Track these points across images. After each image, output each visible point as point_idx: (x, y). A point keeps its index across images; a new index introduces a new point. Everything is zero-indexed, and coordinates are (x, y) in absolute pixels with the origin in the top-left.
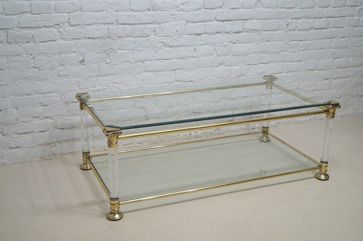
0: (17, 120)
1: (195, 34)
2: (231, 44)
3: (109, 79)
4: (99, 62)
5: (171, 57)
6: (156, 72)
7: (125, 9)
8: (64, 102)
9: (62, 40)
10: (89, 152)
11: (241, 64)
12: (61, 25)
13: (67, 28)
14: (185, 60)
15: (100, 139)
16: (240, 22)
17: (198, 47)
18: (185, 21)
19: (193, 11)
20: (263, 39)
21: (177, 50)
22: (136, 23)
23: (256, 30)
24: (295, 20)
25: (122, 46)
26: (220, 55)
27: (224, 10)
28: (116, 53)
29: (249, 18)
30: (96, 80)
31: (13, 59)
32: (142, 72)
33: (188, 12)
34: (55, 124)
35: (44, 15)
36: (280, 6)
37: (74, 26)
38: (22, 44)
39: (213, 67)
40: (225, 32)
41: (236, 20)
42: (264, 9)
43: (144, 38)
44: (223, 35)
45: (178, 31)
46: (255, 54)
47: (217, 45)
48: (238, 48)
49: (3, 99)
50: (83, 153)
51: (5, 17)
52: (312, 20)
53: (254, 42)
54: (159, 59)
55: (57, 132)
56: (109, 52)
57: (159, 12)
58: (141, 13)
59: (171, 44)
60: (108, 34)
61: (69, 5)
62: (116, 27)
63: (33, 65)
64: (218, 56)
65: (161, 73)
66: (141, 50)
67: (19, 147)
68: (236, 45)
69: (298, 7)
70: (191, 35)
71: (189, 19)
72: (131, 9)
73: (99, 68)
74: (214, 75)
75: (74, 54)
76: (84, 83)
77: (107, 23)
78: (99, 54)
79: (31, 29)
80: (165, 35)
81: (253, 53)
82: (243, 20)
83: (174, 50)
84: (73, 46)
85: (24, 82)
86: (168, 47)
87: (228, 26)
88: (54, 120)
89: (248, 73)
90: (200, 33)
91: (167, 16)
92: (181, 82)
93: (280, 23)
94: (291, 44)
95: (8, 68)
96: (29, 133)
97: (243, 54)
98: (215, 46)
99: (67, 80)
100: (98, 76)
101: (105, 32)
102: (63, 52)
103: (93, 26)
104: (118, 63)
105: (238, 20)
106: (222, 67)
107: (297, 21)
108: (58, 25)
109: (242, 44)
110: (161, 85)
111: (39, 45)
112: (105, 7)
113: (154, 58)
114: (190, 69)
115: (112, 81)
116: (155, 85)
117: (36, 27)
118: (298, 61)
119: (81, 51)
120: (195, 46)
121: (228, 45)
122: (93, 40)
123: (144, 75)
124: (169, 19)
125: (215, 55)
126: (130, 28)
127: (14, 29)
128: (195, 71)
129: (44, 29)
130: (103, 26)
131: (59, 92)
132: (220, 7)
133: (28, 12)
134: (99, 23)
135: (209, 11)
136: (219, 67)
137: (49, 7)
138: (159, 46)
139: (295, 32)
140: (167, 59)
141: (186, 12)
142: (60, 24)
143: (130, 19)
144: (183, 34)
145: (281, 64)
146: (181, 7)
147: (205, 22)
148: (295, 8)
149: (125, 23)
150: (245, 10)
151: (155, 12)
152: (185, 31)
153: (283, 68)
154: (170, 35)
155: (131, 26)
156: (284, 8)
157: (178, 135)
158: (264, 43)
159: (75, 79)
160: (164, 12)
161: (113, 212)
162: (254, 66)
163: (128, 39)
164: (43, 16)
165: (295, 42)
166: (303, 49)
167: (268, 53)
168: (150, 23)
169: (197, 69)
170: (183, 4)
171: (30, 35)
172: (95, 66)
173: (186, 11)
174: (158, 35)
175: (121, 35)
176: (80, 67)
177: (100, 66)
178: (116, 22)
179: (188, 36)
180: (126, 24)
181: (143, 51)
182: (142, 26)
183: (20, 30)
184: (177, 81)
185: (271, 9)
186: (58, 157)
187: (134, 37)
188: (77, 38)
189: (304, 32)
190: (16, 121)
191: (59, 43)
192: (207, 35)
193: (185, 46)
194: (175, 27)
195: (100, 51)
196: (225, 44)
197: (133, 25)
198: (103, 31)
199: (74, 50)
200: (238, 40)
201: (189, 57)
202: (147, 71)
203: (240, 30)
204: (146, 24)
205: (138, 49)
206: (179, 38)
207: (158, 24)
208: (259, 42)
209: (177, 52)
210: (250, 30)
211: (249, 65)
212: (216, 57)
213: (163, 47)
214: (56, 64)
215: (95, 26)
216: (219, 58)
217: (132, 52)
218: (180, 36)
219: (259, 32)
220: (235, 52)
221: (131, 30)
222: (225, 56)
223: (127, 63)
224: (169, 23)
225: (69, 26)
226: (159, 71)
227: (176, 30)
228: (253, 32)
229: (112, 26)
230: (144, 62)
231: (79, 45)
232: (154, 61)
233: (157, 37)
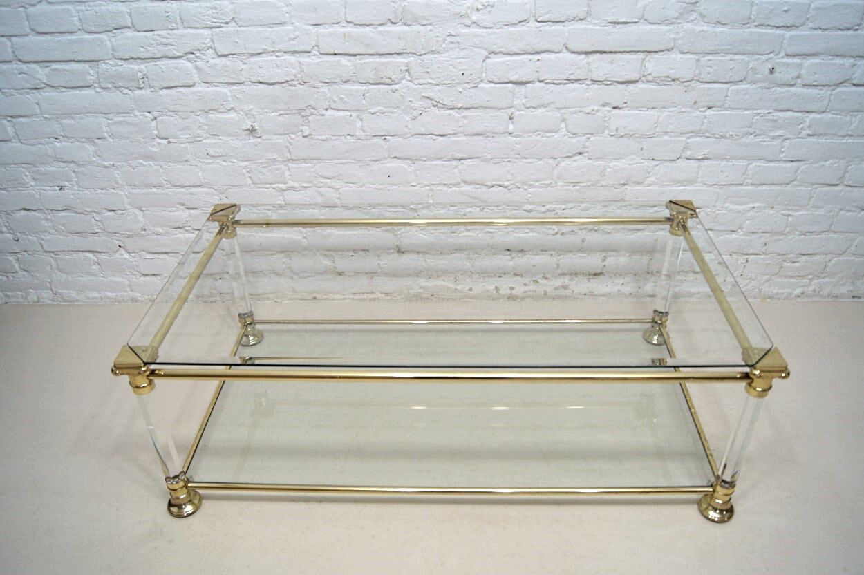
0: (145, 230)
1: (511, 82)
2: (607, 108)
3: (312, 167)
4: (287, 132)
5: (452, 132)
6: (416, 160)
7: (334, 21)
9: (206, 85)
11: (633, 156)
12: (198, 55)
13: (212, 61)
14: (486, 140)
16: (633, 56)
17: (518, 113)
18: (486, 49)
19: (506, 27)
20: (695, 102)
21: (464, 117)
22: (364, 53)
23: (677, 79)
24: (797, 60)
25: (334, 101)
26: (573, 134)
27: (590, 27)
28: (321, 117)
29: (662, 47)
30: (287, 168)
31: (116, 119)
32: (385, 158)
33: (490, 28)
35: (160, 32)
36: (754, 21)
37: (225, 56)
38: (129, 92)
39: (556, 158)
40: (592, 80)
41: (624, 52)
42: (705, 28)
43: (383, 87)
44: (586, 87)
45: (467, 73)
46: (672, 136)
47: (570, 110)
48: (625, 119)
49: (113, 191)
51: (87, 36)
52: (848, 62)
53: (670, 107)
54: (422, 133)
56: (307, 112)
57: (417, 28)
58: (372, 30)
59: (449, 103)
60: (300, 76)
61: (208, 13)
62: (318, 60)
63: (155, 132)
64: (571, 136)
65: (431, 162)
66: (378, 112)
67: (157, 275)
68: (621, 111)
69: (811, 25)
70: (499, 83)
71: (495, 46)
72: (348, 20)
73: (289, 145)
74: (557, 177)
75: (233, 115)
76: (260, 172)
77: (296, 52)
78: (286, 116)
79: (141, 61)
80: (433, 82)
81: (666, 133)
82: (644, 52)
83: (458, 115)
84: (230, 99)
85: (144, 163)
86: (442, 108)
87: (601, 67)
89: (649, 179)
90: (525, 79)
91: (437, 39)
92: (478, 186)
93: (751, 65)
94: (775, 118)
95: (112, 136)
96: (172, 254)
97: (637, 135)
98: (562, 111)
99: (225, 164)
100: (289, 160)
101: (294, 71)
103: (264, 58)
104: (328, 137)
105: (628, 52)
106: (582, 161)
107: (804, 61)
108: (192, 53)
109: (637, 112)
110: (428, 188)
111: (161, 95)
112: (287, 15)
113: (410, 131)
114: (498, 160)
115: (320, 174)
116: (416, 188)
117: (149, 59)
118: (792, 161)
119: (246, 108)
120: (512, 110)
121: (597, 111)
122: (270, 87)
123: (389, 165)
124: (444, 46)
125: (564, 131)
126: (349, 64)
127: (108, 61)
128: (510, 164)
129: (164, 62)
130: (287, 57)
131: (216, 187)
132: (581, 20)
133: (129, 27)
134: (278, 51)
135: (548, 28)
136: (573, 159)
137: (168, 16)
138: (422, 105)
139: (793, 89)
140: (442, 135)
141: (485, 30)
142: (195, 52)
143: (347, 43)
144: (479, 80)
145: (744, 163)
146: (474, 18)
147: (538, 53)
148: (799, 29)
149: (336, 52)
150: (651, 26)
151: (407, 28)
152: (484, 74)
153: (747, 173)
154: (448, 82)
155: (352, 58)
156: (769, 25)
157: (471, 289)
158: (698, 113)
159: (242, 164)
160: (429, 27)
162: (668, 164)
163: (347, 86)
164: (159, 35)
165: (790, 114)
166: (810, 133)
167: (708, 137)
168: (397, 54)
169: (516, 160)
170: (478, 10)
171: (140, 74)
172: (280, 140)
173: (486, 28)
174: (416, 82)
175: (329, 79)
176: (250, 141)
177: (291, 140)
178: (316, 48)
179: (492, 85)
180: (340, 54)
181: (382, 115)
182: (378, 60)
183: (120, 64)
184: (465, 182)
185: (728, 26)
187: (361, 83)
188: (234, 81)
189: (817, 91)
190: (143, 232)
191: (197, 92)
192: (542, 84)
193: (486, 108)
194: (460, 63)
195: (288, 112)
196: (591, 108)
197: (358, 57)
198: (288, 69)
199: (232, 106)
200: (625, 101)
201: (495, 133)
202: (394, 157)
203: (635, 76)
204: (388, 56)
205: (373, 111)
206: (470, 90)
207: (415, 56)
208: (684, 109)
209: (465, 121)
210: (662, 79)
211: (653, 160)
212: (566, 137)
213: (432, 108)
214: (199, 131)
215: (271, 58)
216: (573, 139)
217: (358, 116)
218: (472, 85)
219: (685, 84)
220: (617, 129)
221: (352, 68)
222: (588, 136)
223: (349, 137)
224: (443, 55)
225: (215, 56)
226: (425, 159)
227: (460, 70)
228: (668, 83)
229: (309, 56)
230: (387, 137)
231: (240, 96)
232: (411, 138)
233: (416, 85)
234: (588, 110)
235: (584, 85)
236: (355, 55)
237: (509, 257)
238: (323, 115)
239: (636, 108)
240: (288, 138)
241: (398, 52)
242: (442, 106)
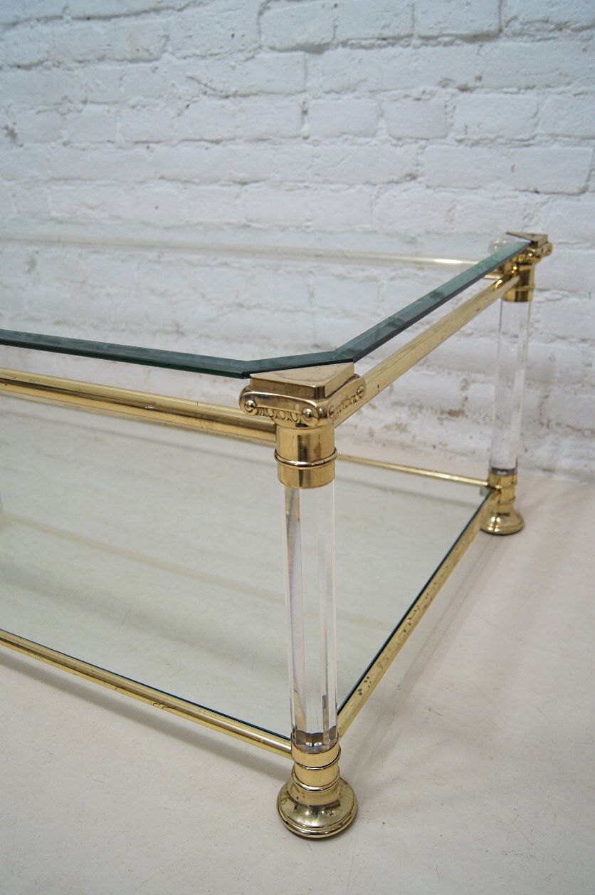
1: (299, 48)
2: (450, 90)
3: (75, 191)
4: (47, 138)
5: (226, 135)
6: (188, 182)
11: (498, 183)
14: (272, 148)
17: (314, 102)
21: (242, 110)
23: (566, 25)
25: (91, 90)
26: (399, 139)
28: (79, 115)
32: (151, 179)
39: (375, 185)
40: (421, 37)
43: (142, 65)
44: (414, 51)
45: (238, 35)
46: (566, 144)
47: (389, 94)
48: (480, 110)
54: (189, 137)
56: (65, 107)
59: (219, 87)
60: (53, 53)
62: (69, 29)
64: (394, 142)
66: (138, 104)
68: (474, 95)
70: (284, 50)
73: (50, 157)
74: (378, 219)
77: (48, 19)
78: (44, 114)
80: (198, 52)
81: (554, 136)
83: (233, 108)
86: (213, 96)
90: (317, 41)
97: (500, 140)
98: (378, 97)
100: (51, 179)
101: (47, 47)
103: (19, 29)
104: (87, 144)
106: (415, 190)
109: (502, 95)
113: (177, 134)
114: (291, 184)
115: (82, 201)
120: (304, 96)
121: (432, 94)
122: (28, 72)
123: (156, 189)
125: (384, 134)
126: (103, 32)
128: (308, 192)
134: (31, 19)
136: (402, 186)
138: (187, 91)
140: (217, 142)
144: (255, 45)
152: (264, 37)
154: (216, 51)
155: (106, 24)
162: (564, 201)
163: (104, 67)
168: (154, 10)
169: (316, 186)
172: (41, 150)
174: (179, 54)
175: (83, 56)
178: (67, 10)
179: (276, 54)
180: (94, 18)
181: (145, 110)
182: (135, 23)
187: (118, 60)
192: (347, 50)
193: (271, 93)
194: (227, 18)
195: (45, 107)
196: (421, 89)
197: (113, 20)
198: (41, 44)
200: (478, 74)
201: (283, 137)
202: (162, 178)
203: (488, 24)
204: (143, 15)
205: (132, 102)
206: (246, 64)
207: (174, 12)
208: (583, 89)
209: (244, 117)
210: (537, 25)
211: (537, 192)
212: (388, 145)
213: (202, 96)
215: (25, 30)
216: (399, 149)
217: (118, 112)
218: (249, 55)
219: (582, 34)
220: (466, 127)
221: (106, 37)
222: (423, 143)
223: (109, 145)
224: (207, 7)
226: (198, 181)
227: (229, 30)
228: (551, 35)
229: (62, 24)
230: (151, 145)
232: (179, 146)
233: (179, 59)
234: (416, 92)
235: (410, 49)
236: (109, 18)
238: (80, 111)
239: (499, 88)
240: (49, 147)
242: (212, 92)
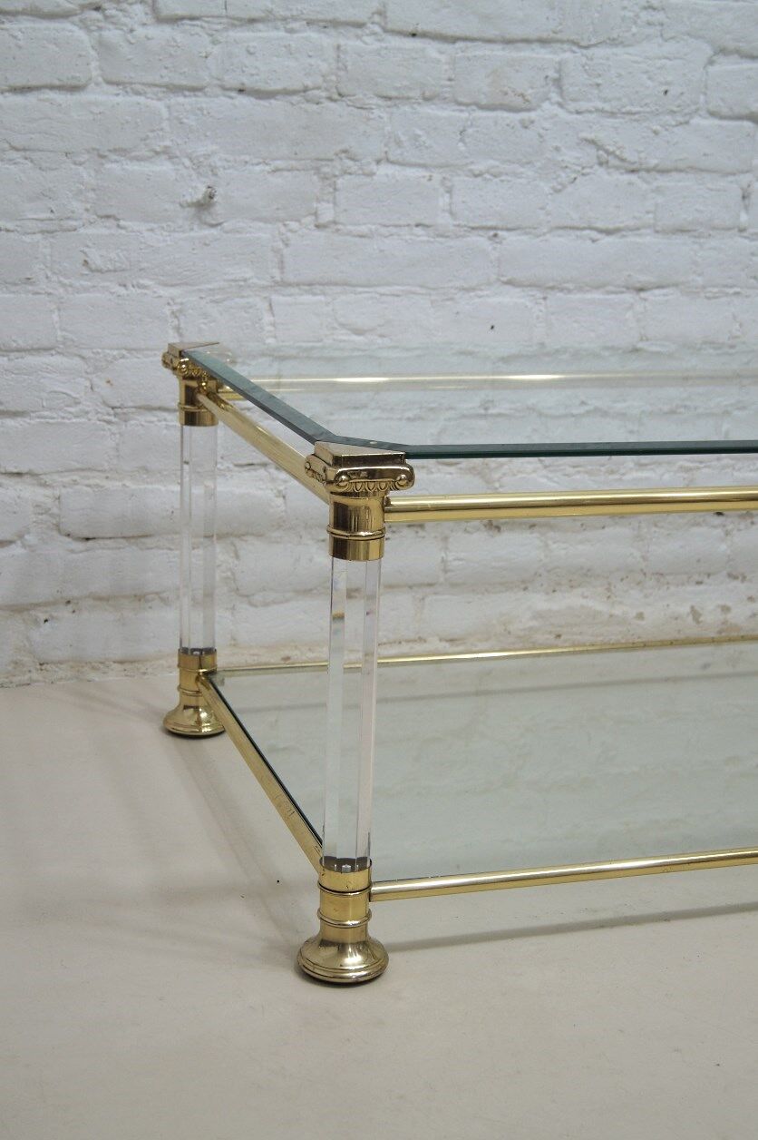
1: (751, 117)
3: (327, 304)
4: (283, 214)
5: (631, 223)
6: (552, 288)
8: (104, 403)
9: (113, 89)
10: (210, 651)
12: (114, 12)
13: (140, 31)
14: (694, 243)
15: (266, 604)
18: (711, 42)
21: (658, 190)
22: (475, 35)
25: (399, 143)
28: (368, 180)
30: (266, 305)
32: (489, 284)
34: (55, 510)
37: (175, 20)
43: (505, 114)
45: (673, 92)
50: (184, 652)
54: (569, 223)
55: (61, 549)
56: (336, 167)
59: (633, 157)
60: (334, 78)
62: (376, 45)
65: (579, 296)
66: (488, 172)
70: (731, 118)
71: (728, 36)
73: (281, 245)
75: (164, 167)
76: (205, 315)
77: (335, 24)
78: (286, 173)
80: (607, 107)
83: (645, 186)
84: (165, 125)
86: (617, 168)
88: (48, 492)
91: (623, 13)
99: (122, 291)
100: (276, 285)
101: (324, 67)
102: (115, 151)
103: (264, 32)
104: (373, 227)
108: (98, 9)
113: (549, 218)
114: (715, 290)
115: (342, 320)
119: (201, 150)
120: (750, 177)
122: (262, 102)
123: (495, 300)
124: (634, 29)
126: (443, 58)
128: (738, 301)
129: (26, 24)
130: (313, 35)
134: (294, 19)
138: (578, 158)
140: (608, 232)
142: (105, 5)
143: (444, 10)
144: (693, 107)
149: (421, 28)
152: (702, 98)
154: (635, 109)
155: (446, 47)
157: (640, 616)
159: (164, 292)
161: (333, 934)
163: (428, 109)
168: (543, 42)
169: (749, 292)
172: (263, 233)
174: (572, 106)
175: (397, 89)
176: (192, 234)
177: (289, 234)
178: (377, 18)
179: (717, 122)
180: (425, 35)
181: (497, 180)
182: (500, 53)
186: (61, 679)
187: (461, 104)
188: (184, 83)
193: (702, 170)
194: (659, 68)
195: (294, 163)
197: (460, 45)
198: (312, 61)
199: (168, 143)
201: (714, 228)
202: (509, 283)
204: (520, 45)
205: (477, 168)
206: (676, 129)
207: (575, 48)
209: (660, 200)
213: (596, 167)
214: (76, 205)
215: (274, 34)
217: (444, 181)
218: (680, 119)
221: (446, 67)
223: (419, 231)
224: (630, 50)
225: (149, 19)
226: (571, 286)
227: (661, 84)
229: (358, 37)
230: (500, 233)
231: (191, 121)
232: (548, 236)
233: (571, 113)
236: (454, 40)
237: (719, 532)
238: (371, 174)
240: (283, 229)
241: (545, 35)
242: (617, 163)
